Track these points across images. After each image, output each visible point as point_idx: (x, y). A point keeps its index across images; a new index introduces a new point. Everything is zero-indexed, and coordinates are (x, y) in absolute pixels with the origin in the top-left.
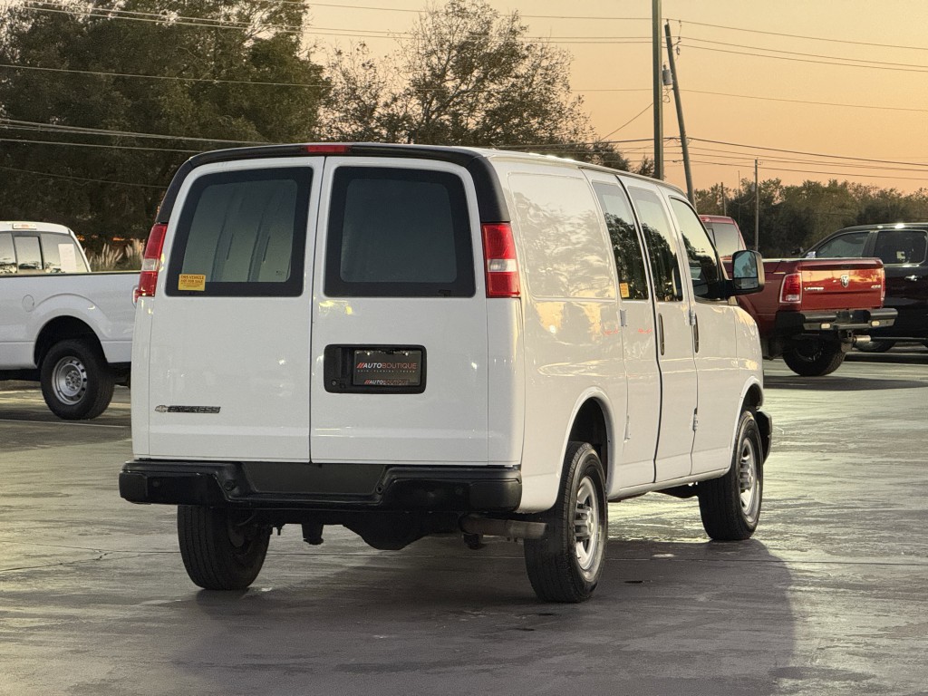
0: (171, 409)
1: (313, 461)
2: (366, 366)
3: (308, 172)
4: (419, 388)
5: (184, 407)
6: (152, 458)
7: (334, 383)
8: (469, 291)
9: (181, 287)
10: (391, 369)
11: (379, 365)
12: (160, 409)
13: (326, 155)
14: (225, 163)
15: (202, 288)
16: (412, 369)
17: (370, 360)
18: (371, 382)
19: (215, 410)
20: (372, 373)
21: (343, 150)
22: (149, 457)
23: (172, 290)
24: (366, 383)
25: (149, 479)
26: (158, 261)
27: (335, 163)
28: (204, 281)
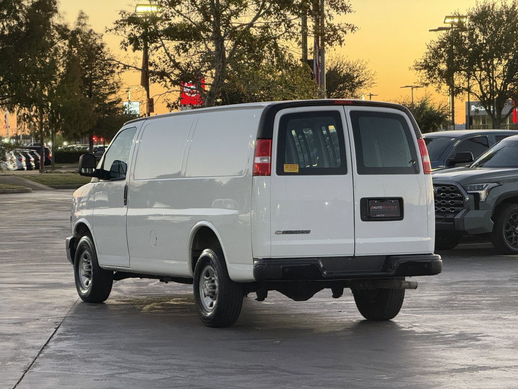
0: (284, 232)
1: (356, 255)
2: (375, 208)
3: (338, 113)
4: (400, 217)
5: (292, 231)
6: (272, 258)
7: (365, 217)
8: (417, 172)
9: (286, 170)
10: (386, 209)
11: (381, 207)
12: (277, 233)
13: (344, 105)
14: (295, 108)
15: (297, 171)
16: (395, 209)
17: (376, 205)
18: (379, 216)
19: (308, 232)
20: (378, 211)
21: (351, 103)
22: (270, 257)
24: (377, 216)
25: (283, 268)
26: (270, 157)
27: (349, 109)
28: (298, 167)
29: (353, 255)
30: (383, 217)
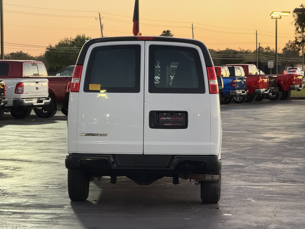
1: (144, 154)
2: (164, 118)
3: (139, 47)
4: (185, 126)
5: (92, 134)
6: (78, 153)
7: (153, 125)
8: (203, 91)
9: (90, 89)
10: (174, 120)
11: (169, 118)
12: (81, 134)
13: (145, 40)
14: (103, 43)
15: (99, 89)
16: (182, 120)
17: (165, 116)
18: (166, 125)
19: (106, 135)
20: (167, 121)
21: (152, 39)
22: (76, 153)
23: (86, 89)
24: (164, 125)
25: (80, 160)
26: (79, 79)
27: (149, 43)
28: (100, 87)
29: (142, 154)
30: (170, 126)
